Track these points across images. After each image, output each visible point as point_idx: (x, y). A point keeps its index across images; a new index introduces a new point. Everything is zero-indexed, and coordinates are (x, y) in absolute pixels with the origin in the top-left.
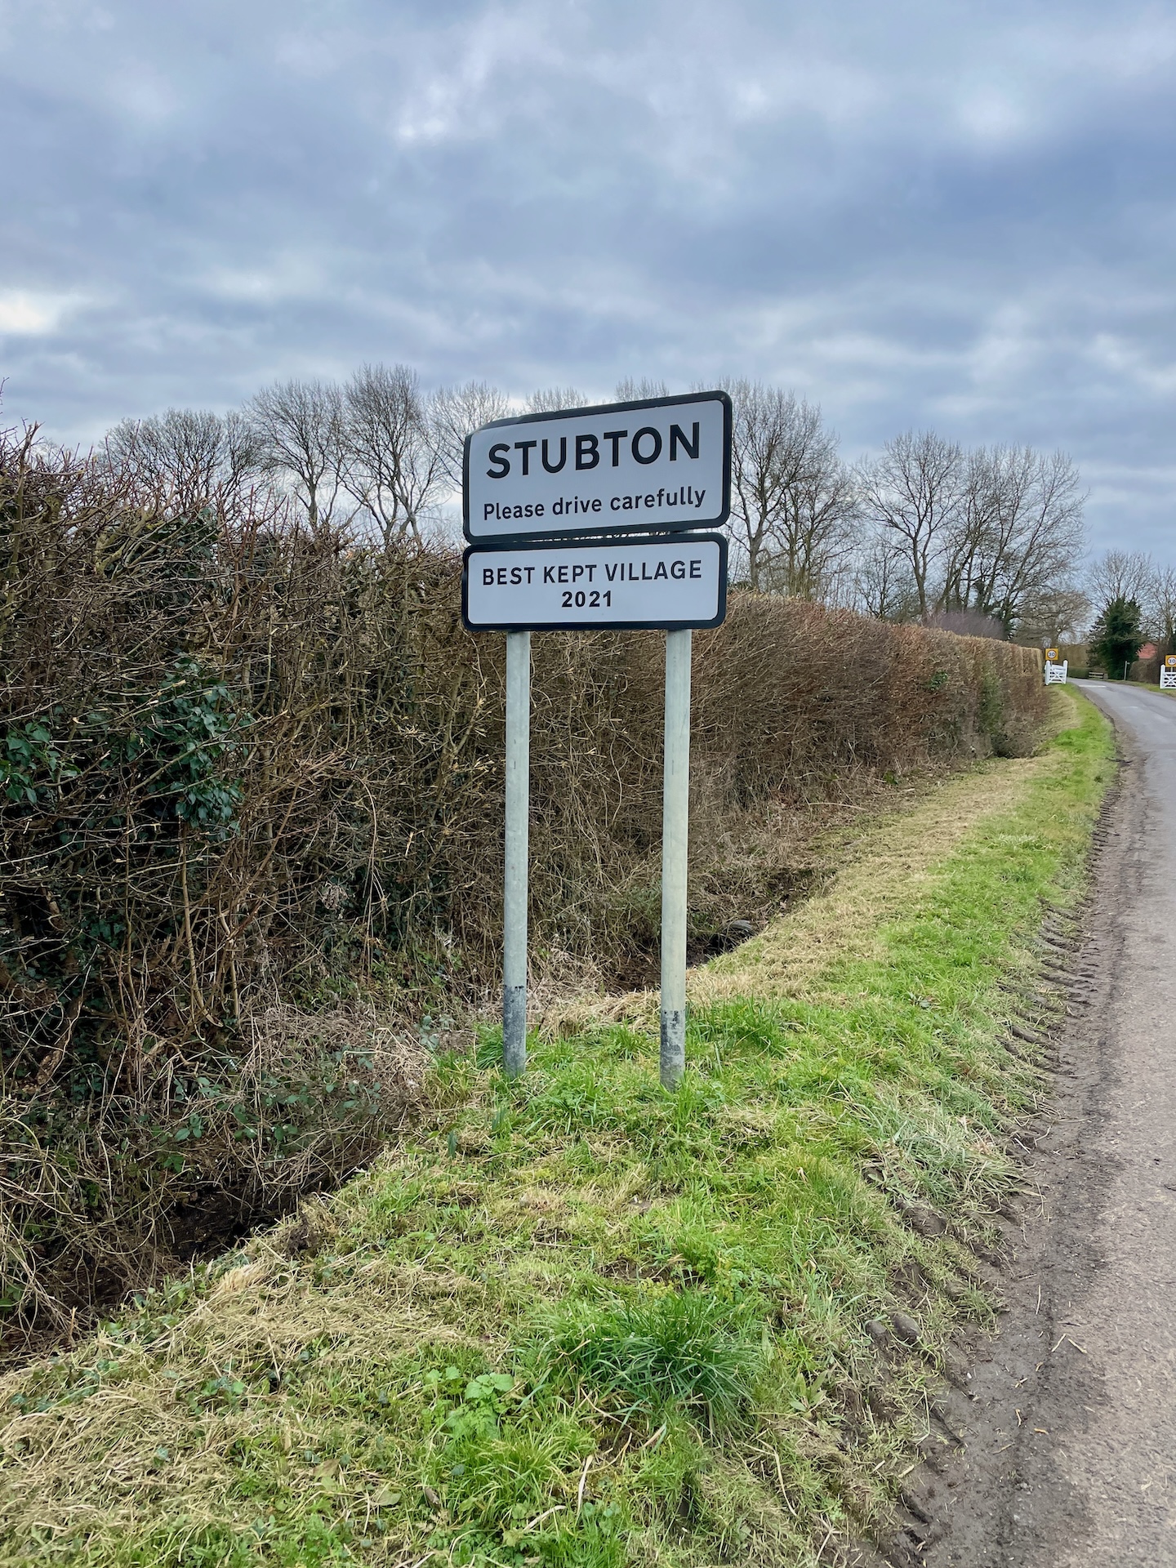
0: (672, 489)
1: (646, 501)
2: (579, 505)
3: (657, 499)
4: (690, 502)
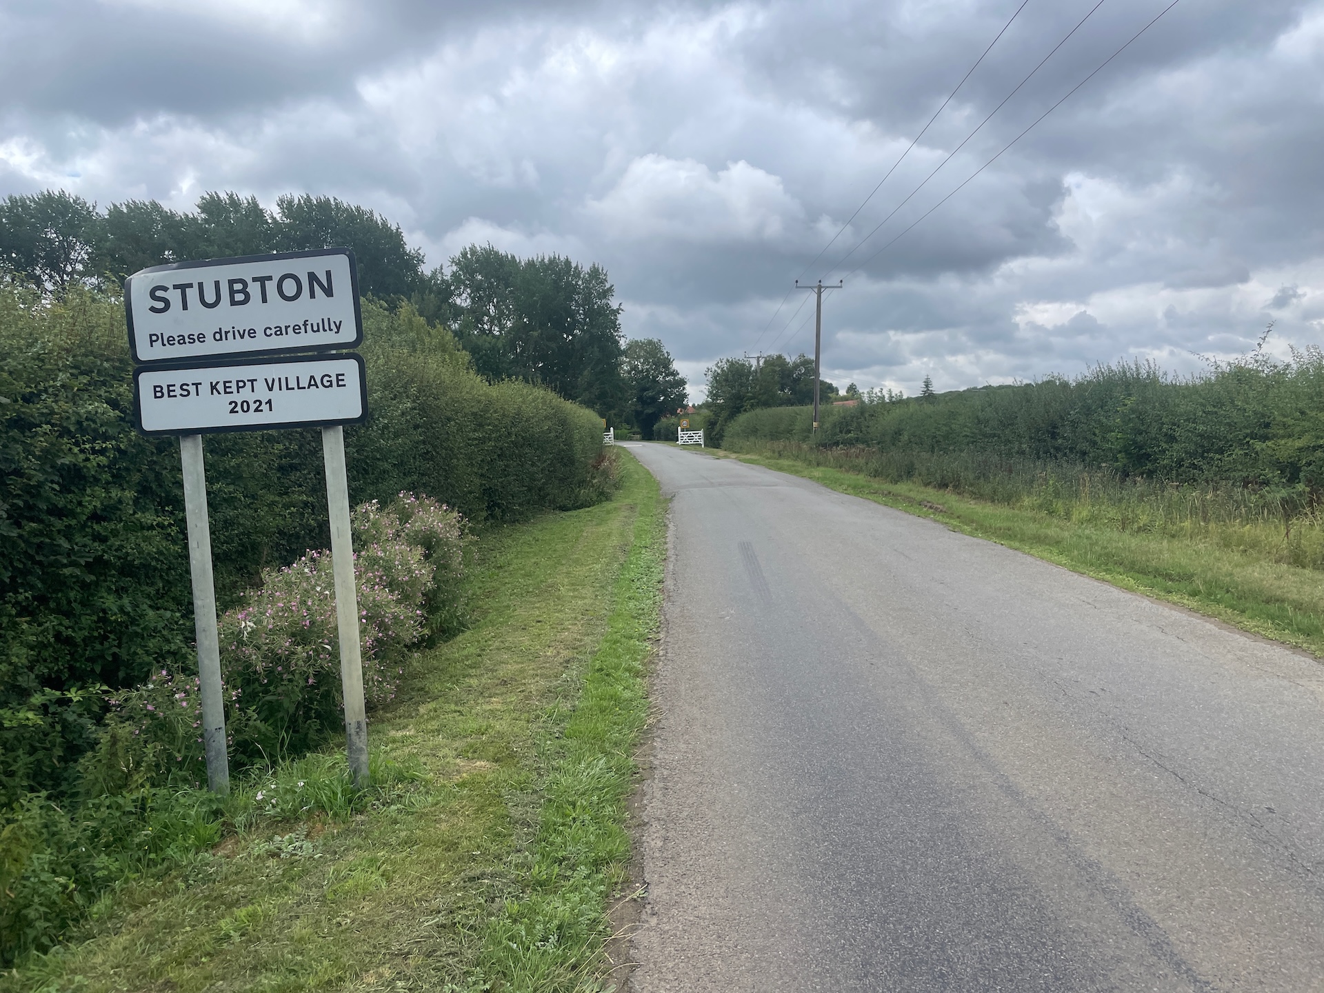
0: (315, 320)
1: (294, 329)
2: (237, 333)
3: (303, 328)
4: (331, 330)
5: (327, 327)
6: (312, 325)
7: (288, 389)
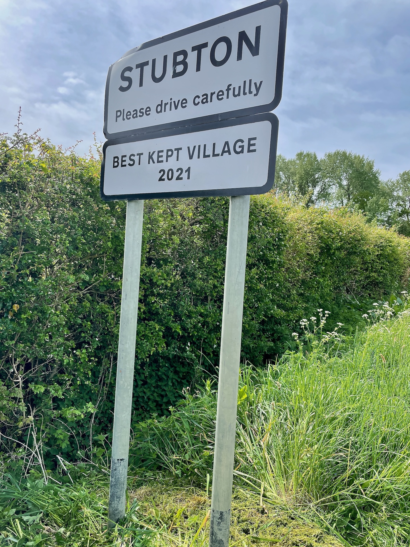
1: (218, 96)
3: (226, 93)
4: (250, 92)
5: (247, 91)
6: (234, 88)
7: (205, 156)
